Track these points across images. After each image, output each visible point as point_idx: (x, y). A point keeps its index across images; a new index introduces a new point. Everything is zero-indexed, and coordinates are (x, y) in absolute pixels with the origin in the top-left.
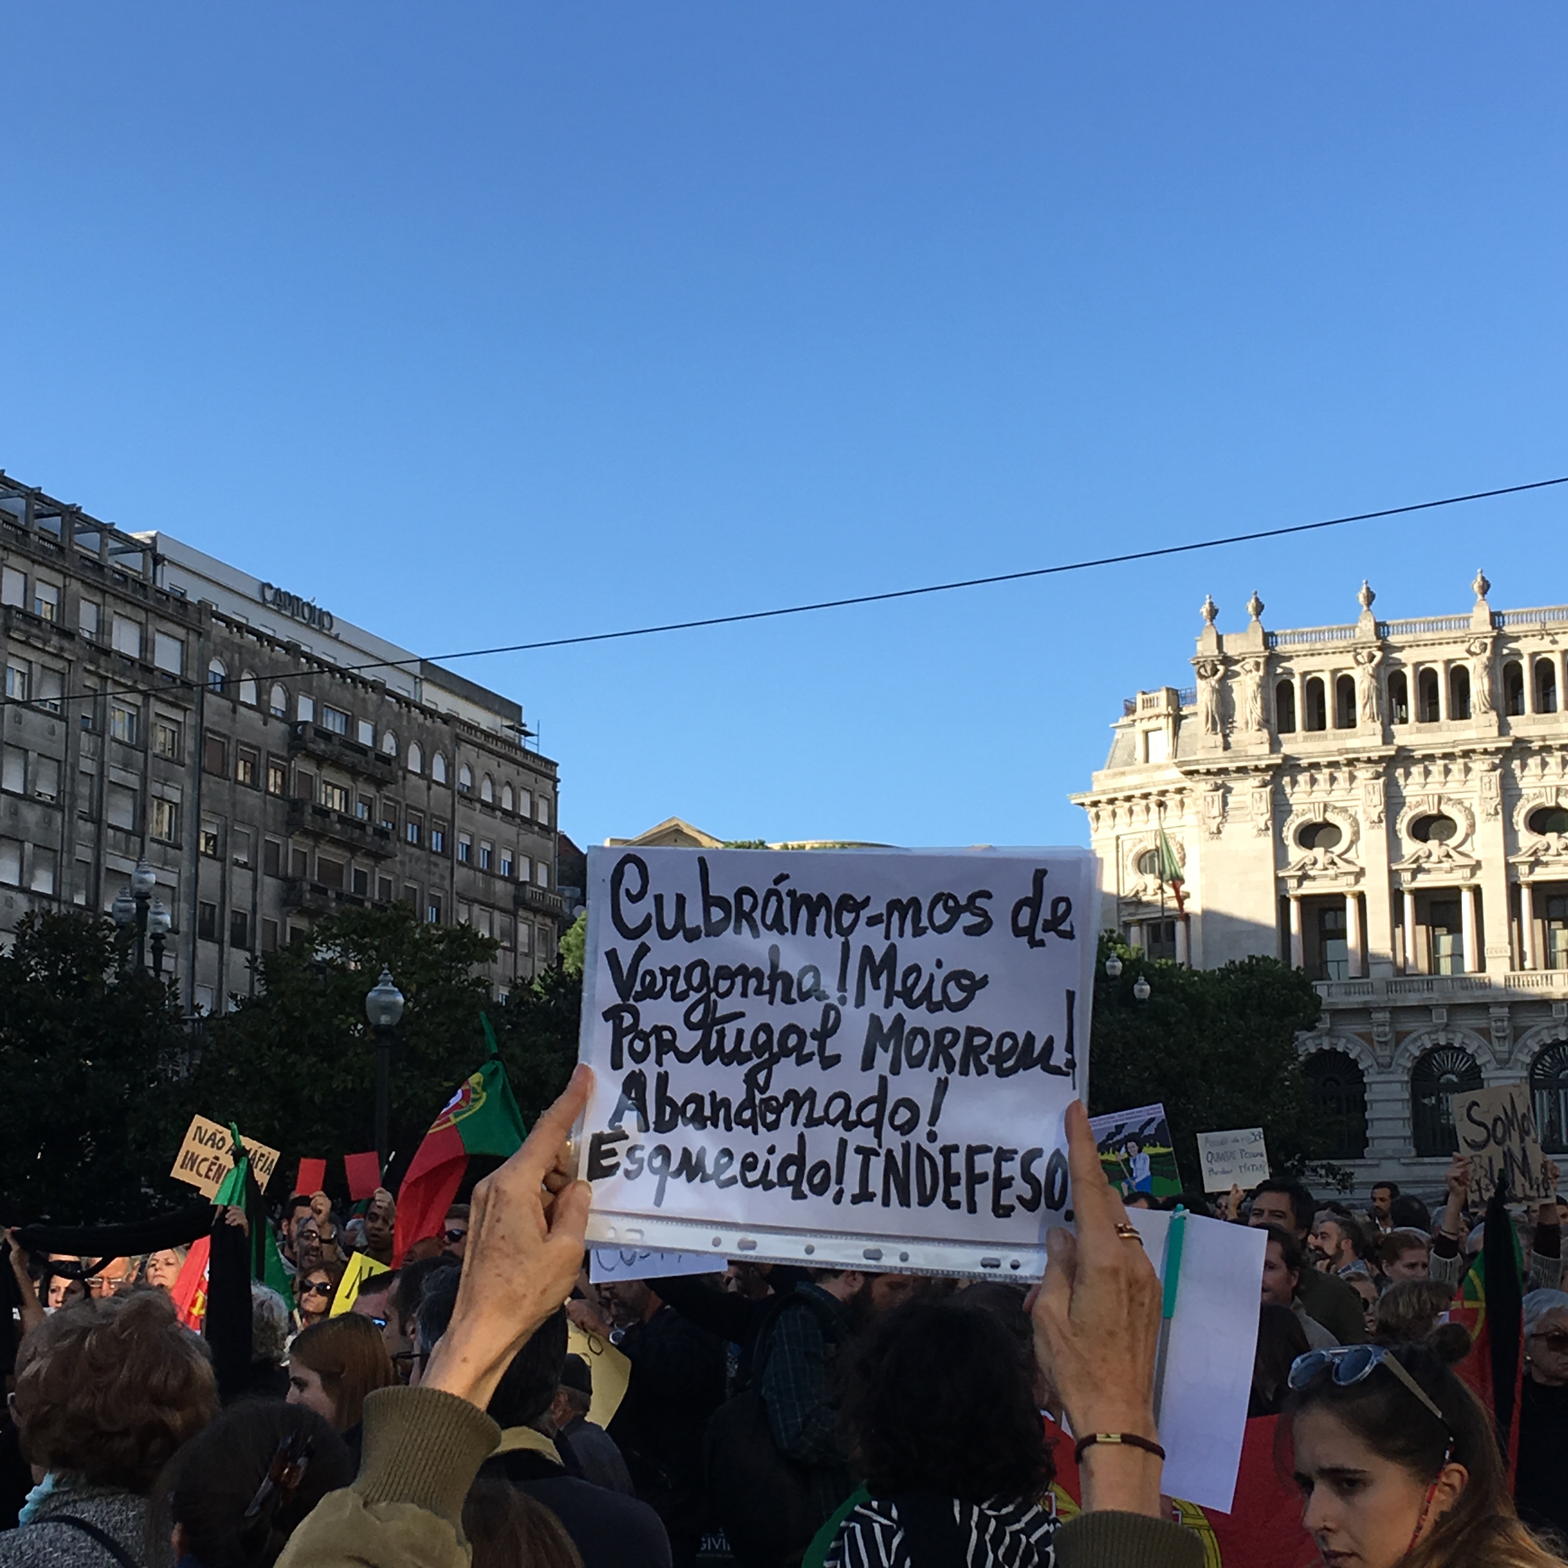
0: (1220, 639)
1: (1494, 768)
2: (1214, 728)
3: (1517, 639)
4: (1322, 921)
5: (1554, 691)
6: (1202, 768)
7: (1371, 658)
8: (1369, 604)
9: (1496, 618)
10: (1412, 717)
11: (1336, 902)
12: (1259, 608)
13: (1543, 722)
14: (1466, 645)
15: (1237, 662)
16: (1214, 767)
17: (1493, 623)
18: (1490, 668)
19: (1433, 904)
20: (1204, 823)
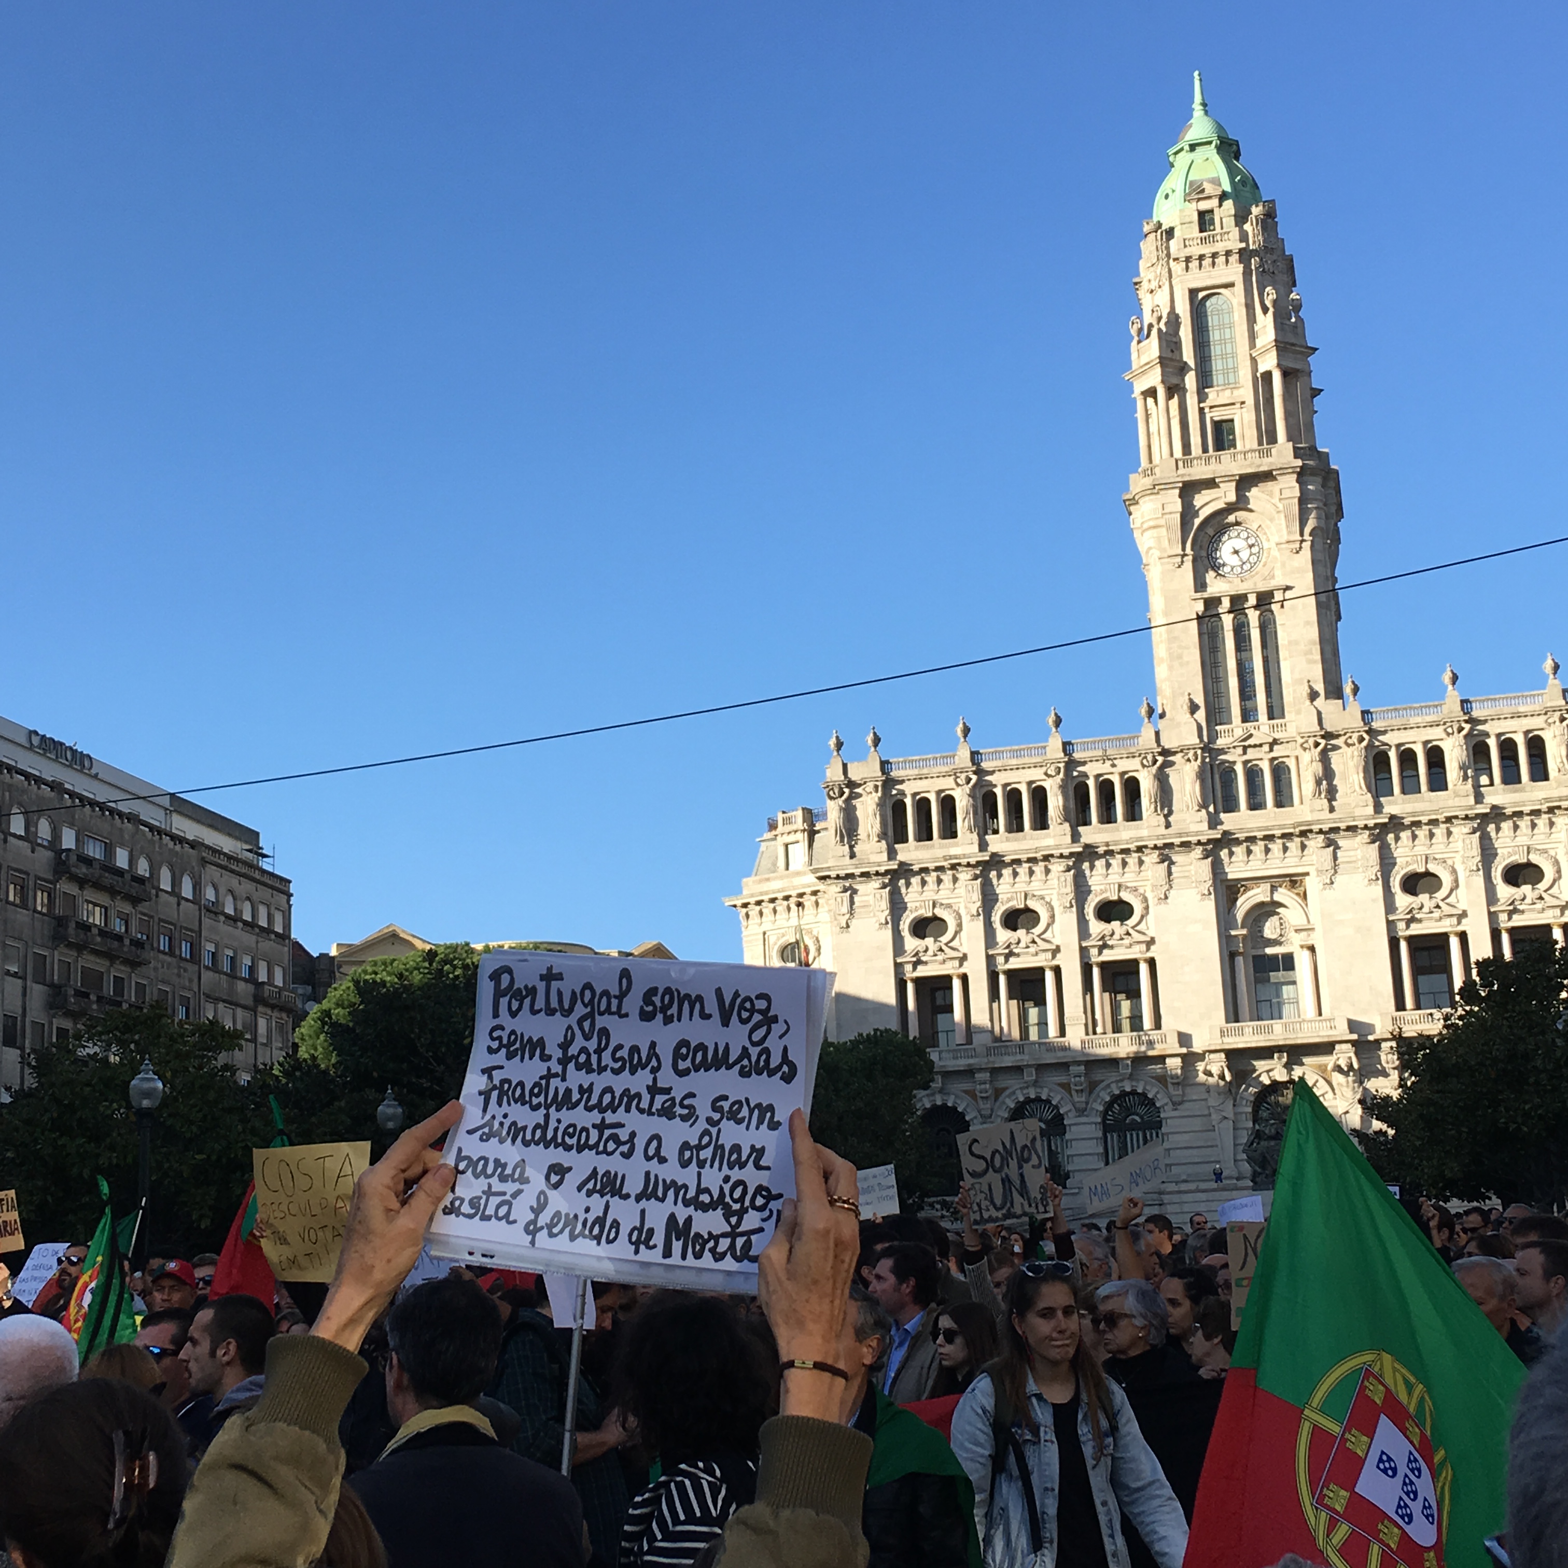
0: (845, 766)
1: (1068, 869)
2: (842, 841)
3: (1084, 763)
4: (933, 999)
5: (1115, 806)
6: (833, 874)
7: (969, 780)
8: (965, 736)
9: (1067, 747)
10: (1002, 828)
11: (944, 982)
12: (877, 741)
13: (1106, 831)
14: (1044, 769)
15: (860, 785)
16: (842, 873)
17: (1064, 750)
18: (1063, 787)
19: (1023, 982)
20: (836, 919)
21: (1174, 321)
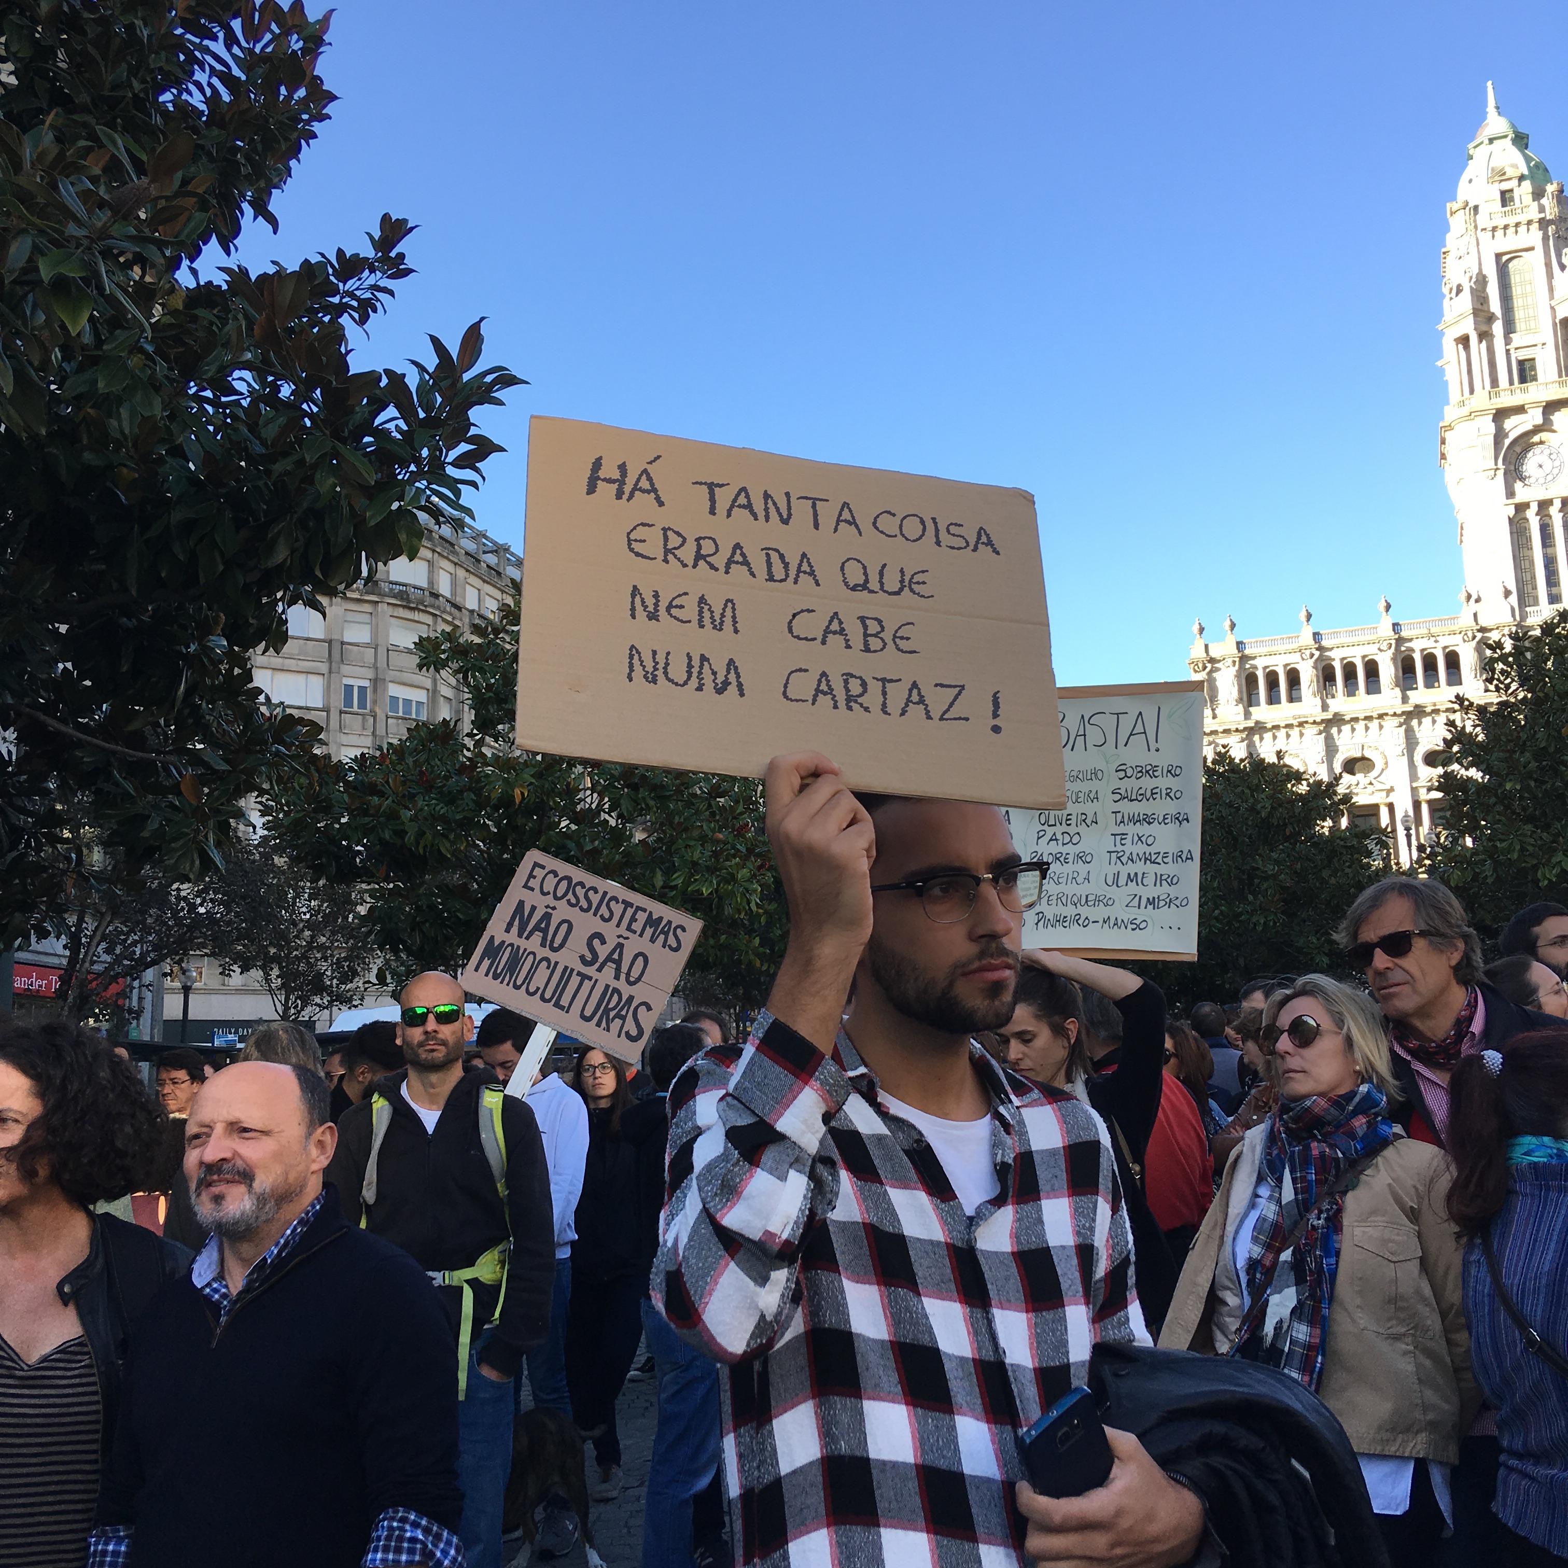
0: (1206, 646)
1: (1399, 725)
3: (1411, 640)
5: (1438, 673)
7: (1312, 655)
8: (1308, 620)
9: (1396, 627)
10: (1340, 693)
12: (1233, 626)
13: (1431, 694)
14: (1377, 646)
15: (1219, 661)
17: (1395, 630)
18: (1394, 660)
21: (1482, 281)
